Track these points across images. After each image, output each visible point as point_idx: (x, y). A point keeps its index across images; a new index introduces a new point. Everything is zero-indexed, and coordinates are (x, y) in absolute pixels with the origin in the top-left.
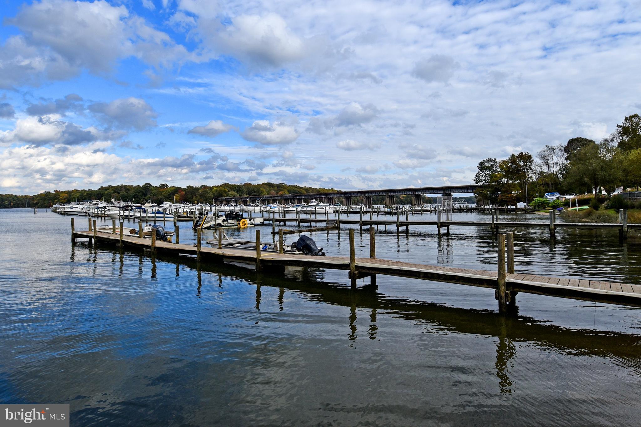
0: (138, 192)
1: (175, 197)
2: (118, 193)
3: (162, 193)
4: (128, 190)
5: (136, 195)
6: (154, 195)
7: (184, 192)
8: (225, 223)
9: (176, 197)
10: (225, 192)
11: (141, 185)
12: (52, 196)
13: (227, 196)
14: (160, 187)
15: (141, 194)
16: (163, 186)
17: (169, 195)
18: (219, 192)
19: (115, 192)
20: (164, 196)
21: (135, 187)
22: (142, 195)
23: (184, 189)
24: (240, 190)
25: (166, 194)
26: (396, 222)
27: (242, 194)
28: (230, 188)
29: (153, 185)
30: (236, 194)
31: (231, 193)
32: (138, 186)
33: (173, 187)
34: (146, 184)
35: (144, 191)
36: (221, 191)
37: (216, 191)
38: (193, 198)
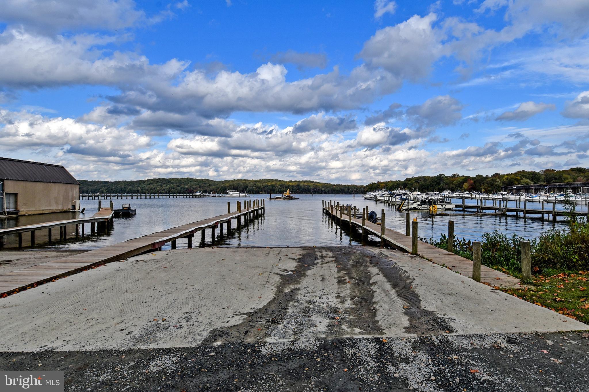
0: (433, 182)
1: (464, 186)
2: (419, 183)
3: (454, 183)
4: (426, 180)
5: (432, 184)
6: (446, 184)
7: (472, 181)
8: (419, 207)
9: (466, 185)
10: (517, 180)
11: (436, 176)
12: (376, 186)
13: (519, 184)
14: (452, 177)
15: (435, 183)
16: (454, 175)
17: (459, 184)
18: (510, 181)
19: (416, 182)
20: (455, 184)
21: (431, 177)
22: (437, 184)
23: (473, 178)
24: (536, 178)
25: (456, 183)
26: (552, 212)
27: (538, 182)
28: (523, 176)
29: (446, 175)
30: (530, 181)
31: (524, 181)
32: (434, 177)
33: (464, 176)
34: (440, 175)
35: (438, 181)
36: (512, 178)
37: (507, 179)
38: (481, 186)
